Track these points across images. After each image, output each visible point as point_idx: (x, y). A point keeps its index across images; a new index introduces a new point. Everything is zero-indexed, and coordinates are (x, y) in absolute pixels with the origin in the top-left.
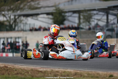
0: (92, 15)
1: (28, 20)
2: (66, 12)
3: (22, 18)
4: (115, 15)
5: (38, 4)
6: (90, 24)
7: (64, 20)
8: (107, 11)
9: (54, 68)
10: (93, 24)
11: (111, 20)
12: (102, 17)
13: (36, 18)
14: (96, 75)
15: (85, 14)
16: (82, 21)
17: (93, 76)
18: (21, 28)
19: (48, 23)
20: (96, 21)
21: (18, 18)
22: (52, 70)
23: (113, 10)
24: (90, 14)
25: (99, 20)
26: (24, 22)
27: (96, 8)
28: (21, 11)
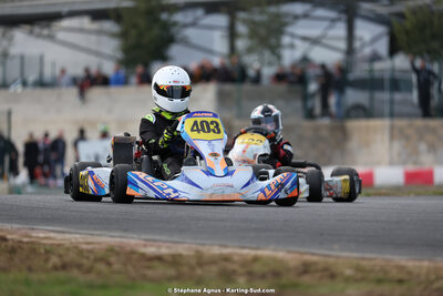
0: (287, 20)
1: (11, 39)
2: (176, 8)
7: (171, 40)
9: (203, 245)
12: (330, 28)
13: (45, 32)
14: (395, 274)
15: (258, 18)
17: (381, 275)
19: (97, 54)
20: (301, 48)
22: (197, 252)
24: (278, 16)
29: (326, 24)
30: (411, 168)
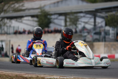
0: (79, 18)
1: (12, 22)
2: (52, 15)
3: (6, 20)
4: (103, 17)
5: (23, 6)
6: (77, 27)
7: (50, 22)
8: (94, 14)
10: (80, 27)
11: (99, 23)
13: (20, 21)
15: (72, 17)
16: (68, 24)
18: (5, 32)
20: (83, 24)
21: (2, 20)
22: (37, 76)
23: (100, 12)
24: (77, 17)
25: (86, 23)
26: (8, 25)
27: (83, 10)
28: (5, 13)
29: (89, 19)
30: (110, 54)
